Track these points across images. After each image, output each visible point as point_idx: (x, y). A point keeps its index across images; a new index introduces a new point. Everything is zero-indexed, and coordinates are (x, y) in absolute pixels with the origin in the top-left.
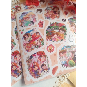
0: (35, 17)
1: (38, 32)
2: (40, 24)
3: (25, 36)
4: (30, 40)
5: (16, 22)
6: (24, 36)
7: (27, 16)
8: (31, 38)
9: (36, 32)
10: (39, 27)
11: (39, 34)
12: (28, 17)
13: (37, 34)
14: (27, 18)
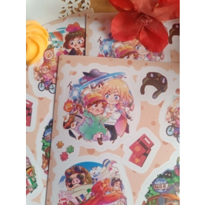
0: (127, 109)
1: (119, 180)
2: (138, 149)
3: (72, 176)
4: (82, 196)
5: (55, 101)
6: (68, 174)
7: (101, 96)
8: (88, 191)
9: (113, 176)
10: (132, 160)
11: (121, 187)
12: (103, 101)
13: (113, 185)
14: (97, 102)
